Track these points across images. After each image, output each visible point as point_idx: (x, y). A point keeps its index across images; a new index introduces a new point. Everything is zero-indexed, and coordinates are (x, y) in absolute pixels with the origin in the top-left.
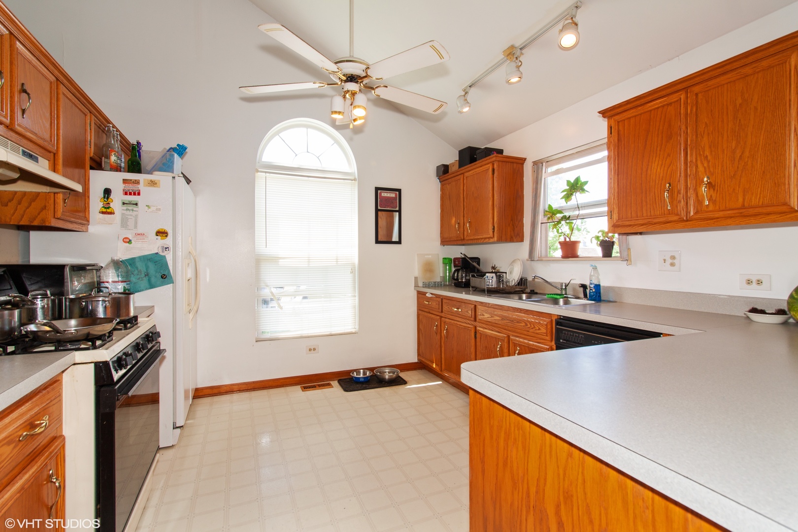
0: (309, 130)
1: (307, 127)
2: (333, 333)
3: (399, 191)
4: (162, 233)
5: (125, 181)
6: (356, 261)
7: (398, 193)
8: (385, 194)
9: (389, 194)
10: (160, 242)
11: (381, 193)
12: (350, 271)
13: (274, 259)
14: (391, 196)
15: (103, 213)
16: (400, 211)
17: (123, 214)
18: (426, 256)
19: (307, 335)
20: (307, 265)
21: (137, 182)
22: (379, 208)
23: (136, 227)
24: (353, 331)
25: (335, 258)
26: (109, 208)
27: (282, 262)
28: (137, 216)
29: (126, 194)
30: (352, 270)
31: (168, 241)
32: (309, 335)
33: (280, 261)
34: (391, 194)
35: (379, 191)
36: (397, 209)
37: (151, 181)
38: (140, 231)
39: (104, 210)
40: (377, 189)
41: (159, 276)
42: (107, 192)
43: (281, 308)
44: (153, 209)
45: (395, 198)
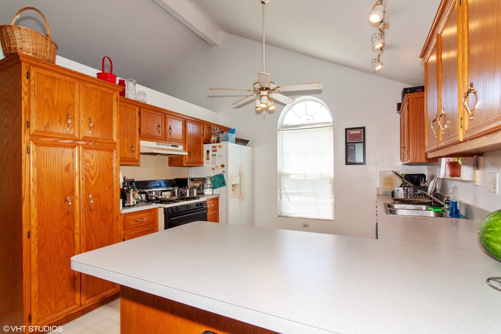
0: (307, 102)
1: (306, 100)
2: (319, 218)
3: (364, 128)
4: (223, 166)
5: (213, 147)
6: (333, 176)
7: (362, 130)
8: (352, 132)
9: (355, 132)
10: (222, 169)
11: (349, 132)
12: (329, 182)
13: (287, 175)
14: (357, 132)
15: (207, 159)
16: (364, 142)
17: (212, 159)
18: (387, 173)
19: (304, 217)
20: (304, 178)
21: (216, 147)
22: (348, 141)
23: (215, 164)
24: (332, 219)
25: (320, 174)
26: (208, 157)
27: (291, 177)
28: (216, 159)
29: (213, 152)
30: (330, 181)
31: (224, 169)
32: (305, 217)
33: (290, 176)
34: (357, 131)
35: (348, 131)
36: (362, 141)
37: (220, 146)
38: (216, 166)
39: (207, 158)
40: (346, 130)
41: (222, 182)
42: (208, 152)
43: (289, 201)
44: (220, 156)
45: (361, 134)
